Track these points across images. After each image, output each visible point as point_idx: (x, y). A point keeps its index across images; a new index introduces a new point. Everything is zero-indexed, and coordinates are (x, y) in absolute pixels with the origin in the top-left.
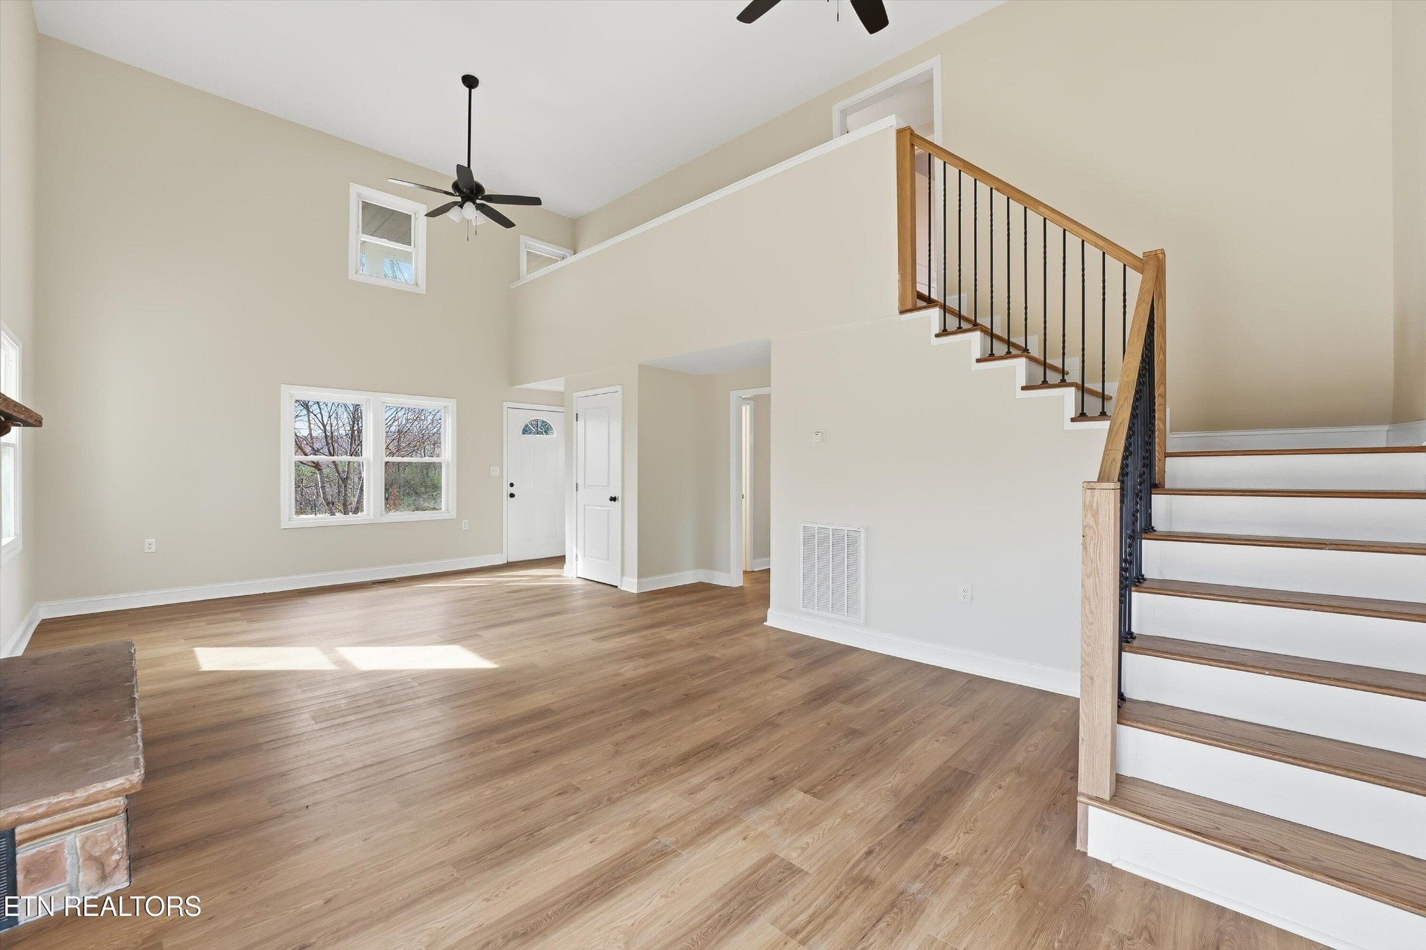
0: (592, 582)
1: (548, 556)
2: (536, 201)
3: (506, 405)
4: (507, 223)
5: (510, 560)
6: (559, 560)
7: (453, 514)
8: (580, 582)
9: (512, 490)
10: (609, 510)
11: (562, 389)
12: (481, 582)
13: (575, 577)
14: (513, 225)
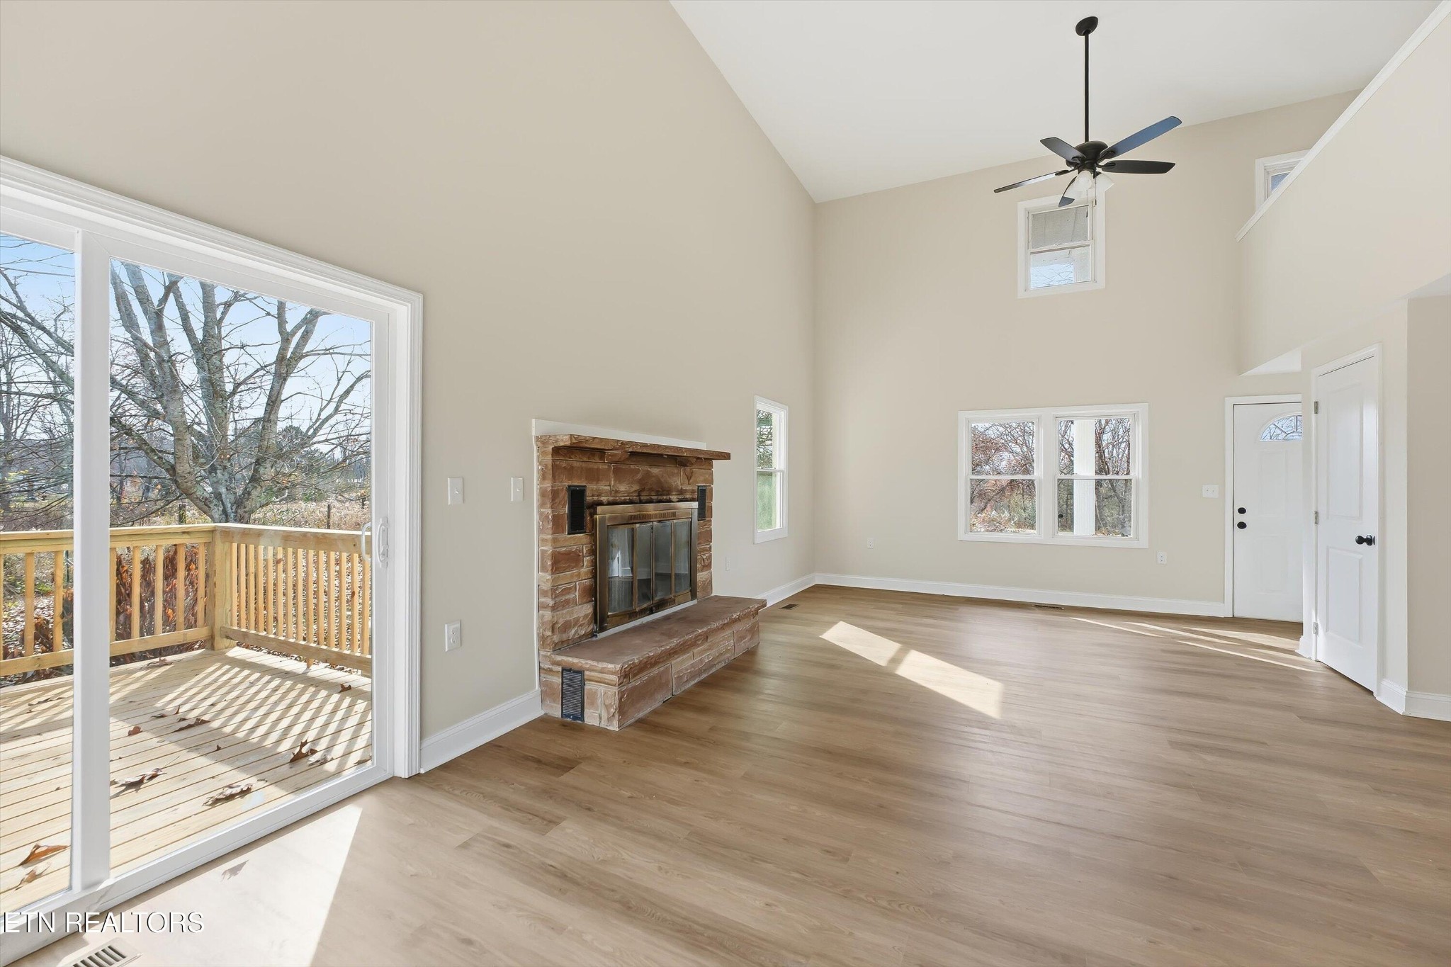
0: (1334, 675)
1: (1280, 619)
2: (1172, 122)
3: (1230, 402)
4: (1163, 168)
5: (1237, 614)
6: (1294, 629)
7: (1144, 542)
8: (1320, 670)
9: (1240, 518)
10: (1360, 561)
11: (1297, 367)
12: (1151, 631)
13: (1314, 658)
14: (1172, 165)
